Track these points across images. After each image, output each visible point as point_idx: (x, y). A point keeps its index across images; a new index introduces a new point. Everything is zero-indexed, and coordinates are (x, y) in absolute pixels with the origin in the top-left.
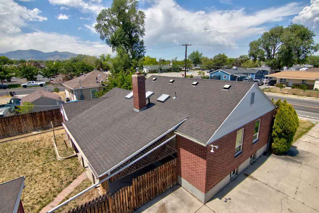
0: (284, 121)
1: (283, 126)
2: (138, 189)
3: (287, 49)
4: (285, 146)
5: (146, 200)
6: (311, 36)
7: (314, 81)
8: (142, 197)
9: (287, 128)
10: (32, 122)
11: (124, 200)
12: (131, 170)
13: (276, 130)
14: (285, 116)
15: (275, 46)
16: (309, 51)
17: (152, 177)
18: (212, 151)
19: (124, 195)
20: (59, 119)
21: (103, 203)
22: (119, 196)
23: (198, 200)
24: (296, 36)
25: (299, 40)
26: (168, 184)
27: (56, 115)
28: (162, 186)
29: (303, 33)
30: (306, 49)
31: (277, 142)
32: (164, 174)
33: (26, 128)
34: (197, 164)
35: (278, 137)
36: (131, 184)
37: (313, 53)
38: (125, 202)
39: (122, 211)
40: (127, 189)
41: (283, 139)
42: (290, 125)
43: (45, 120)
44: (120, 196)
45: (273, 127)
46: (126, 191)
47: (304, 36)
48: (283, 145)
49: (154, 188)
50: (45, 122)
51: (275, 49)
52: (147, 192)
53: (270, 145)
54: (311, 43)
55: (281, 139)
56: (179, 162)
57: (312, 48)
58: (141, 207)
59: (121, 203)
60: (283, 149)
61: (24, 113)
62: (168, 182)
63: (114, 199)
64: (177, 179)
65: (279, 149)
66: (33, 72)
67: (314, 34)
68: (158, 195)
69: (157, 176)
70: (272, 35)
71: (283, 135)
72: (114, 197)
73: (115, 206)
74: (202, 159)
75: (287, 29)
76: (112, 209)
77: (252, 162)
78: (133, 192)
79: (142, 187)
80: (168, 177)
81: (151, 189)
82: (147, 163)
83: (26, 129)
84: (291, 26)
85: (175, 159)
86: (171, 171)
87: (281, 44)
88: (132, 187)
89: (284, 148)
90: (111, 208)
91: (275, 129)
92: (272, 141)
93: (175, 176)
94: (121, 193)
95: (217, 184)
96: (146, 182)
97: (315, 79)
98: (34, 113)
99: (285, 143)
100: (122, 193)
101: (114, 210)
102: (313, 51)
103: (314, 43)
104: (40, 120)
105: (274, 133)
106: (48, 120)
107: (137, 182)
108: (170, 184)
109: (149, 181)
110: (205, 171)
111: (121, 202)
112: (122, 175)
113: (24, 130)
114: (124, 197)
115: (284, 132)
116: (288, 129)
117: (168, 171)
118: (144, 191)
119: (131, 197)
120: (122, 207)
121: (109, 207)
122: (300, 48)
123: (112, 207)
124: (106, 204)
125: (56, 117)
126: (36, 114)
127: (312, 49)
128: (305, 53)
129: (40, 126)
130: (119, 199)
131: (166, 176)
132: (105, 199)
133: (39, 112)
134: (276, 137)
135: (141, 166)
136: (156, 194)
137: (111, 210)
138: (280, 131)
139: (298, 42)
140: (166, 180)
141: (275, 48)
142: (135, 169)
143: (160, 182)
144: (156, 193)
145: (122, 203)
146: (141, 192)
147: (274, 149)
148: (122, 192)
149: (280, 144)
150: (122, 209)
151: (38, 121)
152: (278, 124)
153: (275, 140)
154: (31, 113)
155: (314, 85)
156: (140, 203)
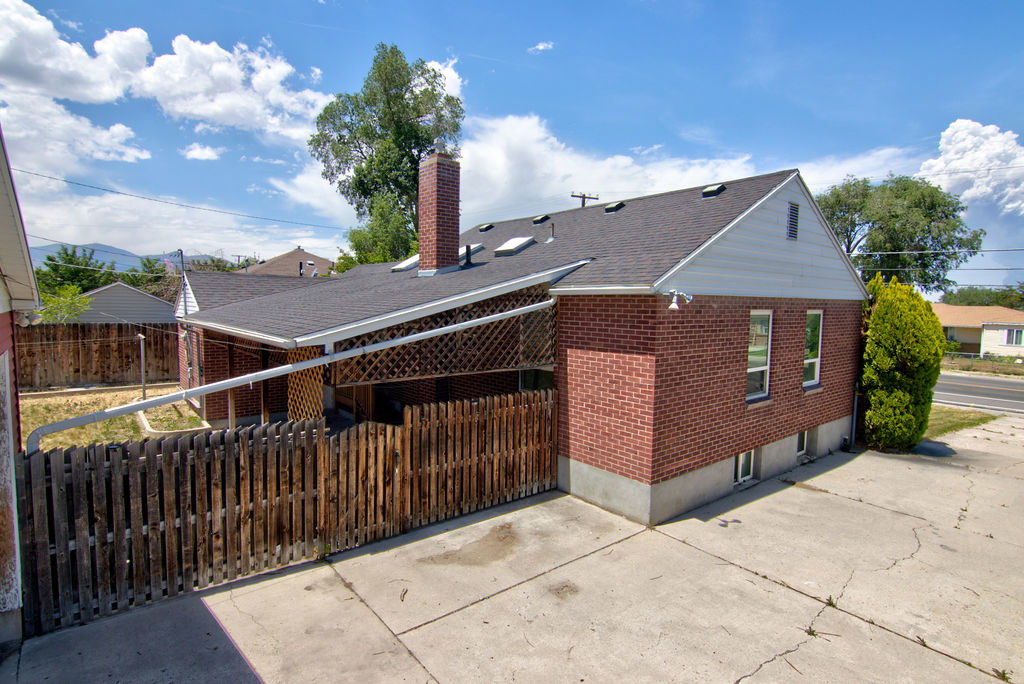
0: (897, 329)
1: (895, 347)
2: (421, 449)
3: (885, 243)
4: (909, 416)
5: (447, 508)
6: (954, 211)
7: (978, 331)
8: (433, 487)
9: (909, 350)
10: (74, 356)
11: (371, 473)
12: (404, 372)
13: (874, 362)
14: (899, 313)
15: (848, 237)
16: (951, 251)
17: (470, 423)
18: (674, 306)
19: (372, 450)
20: (162, 358)
21: (299, 453)
22: (353, 448)
23: (629, 518)
24: (909, 207)
25: (917, 216)
26: (523, 476)
27: (156, 344)
28: (503, 474)
29: (928, 200)
30: (943, 248)
31: (881, 403)
32: (510, 429)
33: (49, 373)
34: (625, 383)
35: (882, 389)
36: (398, 420)
37: (965, 257)
38: (372, 483)
39: (360, 515)
40: (385, 436)
41: (900, 394)
42: (917, 342)
43: (116, 354)
44: (358, 452)
45: (865, 356)
46: (381, 438)
47: (933, 206)
48: (902, 414)
49: (474, 470)
50: (114, 362)
51: (852, 245)
52: (450, 473)
53: (861, 417)
54: (954, 230)
55: (893, 395)
56: (561, 404)
57: (961, 243)
58: (426, 526)
59: (360, 481)
60: (905, 430)
61: (51, 322)
62: (523, 468)
63: (338, 455)
64: (552, 469)
65: (891, 426)
66: (94, 279)
67: (960, 205)
68: (488, 504)
69: (489, 428)
70: (838, 202)
71: (898, 378)
72: (339, 445)
73: (338, 482)
74: (641, 357)
75: (883, 188)
76: (328, 490)
77: (806, 461)
78: (403, 452)
79: (434, 447)
80: (524, 448)
81: (466, 471)
82: (455, 367)
83: (46, 376)
84: (893, 181)
85: (550, 392)
86: (536, 430)
87: (866, 228)
88: (402, 432)
89: (906, 426)
90: (323, 483)
91: (870, 362)
92: (864, 405)
93: (548, 455)
94: (364, 439)
95: (690, 469)
96: (449, 433)
97: (980, 325)
98: (83, 326)
99: (907, 407)
100: (368, 444)
101: (332, 501)
102: (964, 250)
103: (964, 229)
104: (101, 353)
105: (869, 374)
106: (128, 357)
107: (419, 424)
108: (529, 477)
109: (459, 434)
110: (650, 397)
111: (360, 475)
112: (370, 375)
113: (41, 378)
114: (371, 461)
115: (902, 366)
116: (912, 352)
117: (524, 426)
118: (442, 466)
119: (397, 471)
120: (361, 498)
121: (318, 477)
122: (925, 243)
123: (326, 480)
124: (309, 460)
125: (156, 350)
126: (89, 331)
127: (960, 247)
128: (941, 257)
129: (96, 373)
130: (353, 458)
131: (517, 441)
132: (307, 439)
133: (101, 325)
134: (876, 387)
135: (436, 369)
136: (481, 497)
137: (323, 492)
138: (887, 363)
139: (917, 224)
140: (517, 455)
141: (850, 243)
142: (415, 371)
143: (497, 453)
144: (481, 493)
145: (363, 482)
146: (429, 465)
147: (875, 429)
148: (367, 439)
149: (890, 411)
150: (362, 508)
151: (92, 356)
152: (878, 344)
153: (873, 398)
154: (75, 326)
155: (979, 345)
156: (425, 510)
